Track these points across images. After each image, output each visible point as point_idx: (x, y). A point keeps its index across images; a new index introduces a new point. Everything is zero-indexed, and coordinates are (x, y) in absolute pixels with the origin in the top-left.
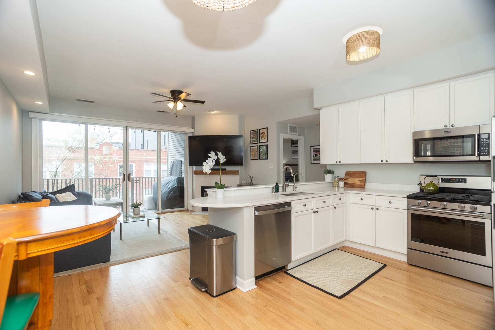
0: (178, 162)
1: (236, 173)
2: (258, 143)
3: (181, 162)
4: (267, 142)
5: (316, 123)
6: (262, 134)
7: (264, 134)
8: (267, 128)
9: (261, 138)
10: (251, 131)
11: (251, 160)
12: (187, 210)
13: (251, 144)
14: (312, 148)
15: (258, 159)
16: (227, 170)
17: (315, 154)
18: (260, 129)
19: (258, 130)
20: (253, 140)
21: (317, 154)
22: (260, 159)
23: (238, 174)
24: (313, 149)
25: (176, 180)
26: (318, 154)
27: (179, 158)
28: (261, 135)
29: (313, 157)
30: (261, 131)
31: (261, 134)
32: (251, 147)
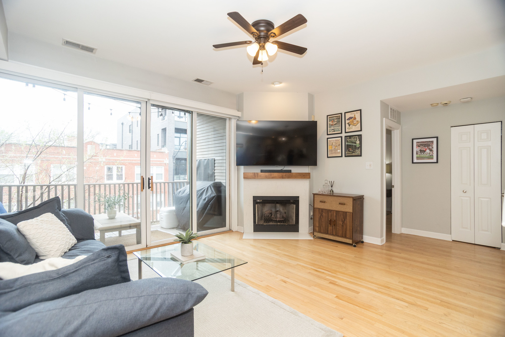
0: (207, 161)
1: (306, 176)
2: (341, 133)
3: (215, 160)
4: (361, 130)
5: (431, 105)
6: (351, 120)
7: (355, 119)
8: (360, 110)
9: (347, 125)
10: (327, 116)
11: (328, 157)
12: (230, 231)
13: (328, 134)
14: (415, 141)
15: (342, 156)
16: (292, 172)
17: (420, 150)
18: (345, 113)
19: (341, 114)
20: (332, 128)
21: (424, 149)
22: (345, 156)
23: (309, 178)
24: (417, 142)
25: (212, 185)
26: (426, 150)
27: (212, 155)
28: (347, 122)
29: (417, 154)
30: (348, 116)
31: (348, 119)
32: (328, 139)
